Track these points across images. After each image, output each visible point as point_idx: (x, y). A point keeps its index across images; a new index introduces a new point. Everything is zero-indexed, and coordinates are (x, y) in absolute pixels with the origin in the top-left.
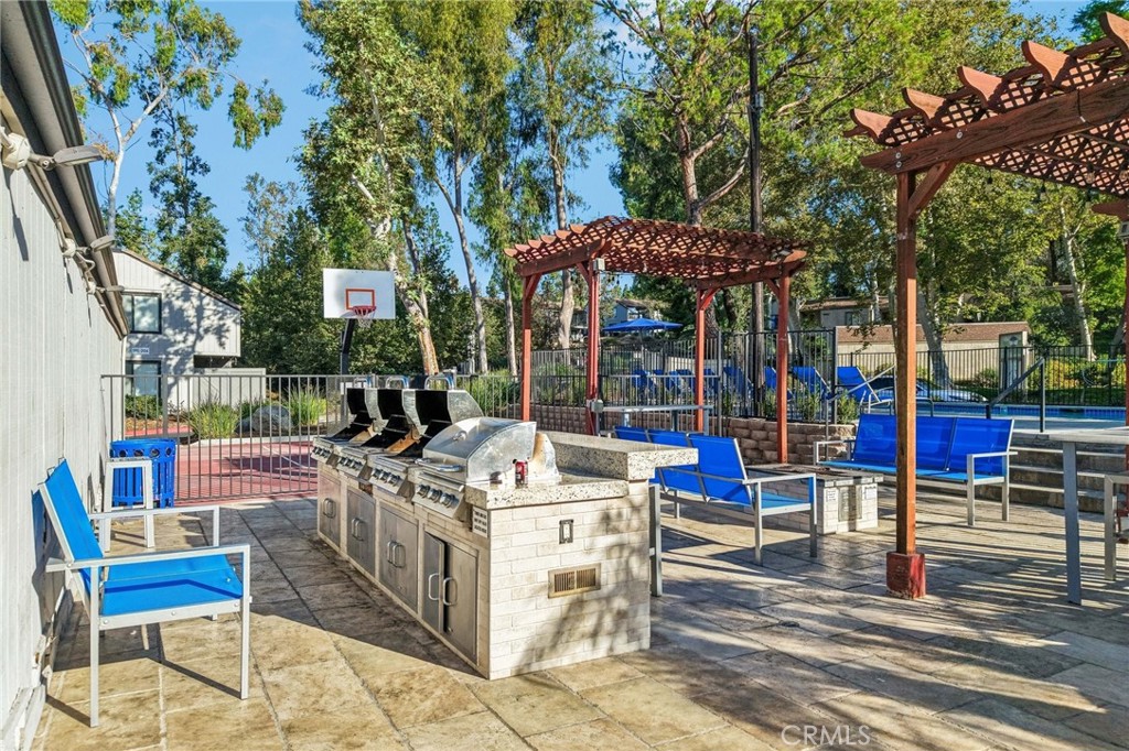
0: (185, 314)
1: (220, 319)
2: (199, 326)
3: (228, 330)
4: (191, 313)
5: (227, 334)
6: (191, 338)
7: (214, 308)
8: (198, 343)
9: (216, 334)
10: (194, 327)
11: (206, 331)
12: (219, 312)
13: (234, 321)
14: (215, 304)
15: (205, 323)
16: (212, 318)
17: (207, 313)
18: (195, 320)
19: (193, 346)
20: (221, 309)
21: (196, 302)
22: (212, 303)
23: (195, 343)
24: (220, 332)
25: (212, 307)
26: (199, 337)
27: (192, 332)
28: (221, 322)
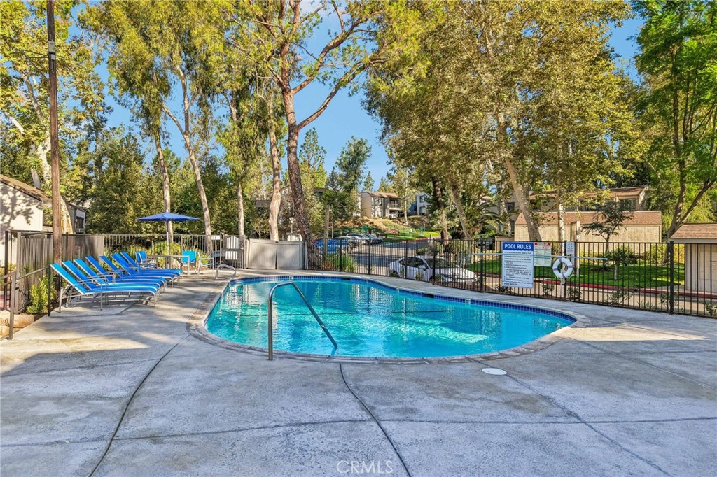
0: (4, 202)
1: (27, 205)
2: (13, 210)
3: (32, 213)
4: (8, 202)
5: (32, 215)
6: (8, 218)
7: (24, 198)
8: (12, 220)
9: (24, 215)
10: (10, 210)
11: (18, 213)
12: (27, 201)
13: (37, 207)
14: (24, 196)
15: (17, 208)
16: (22, 205)
17: (18, 202)
18: (10, 206)
19: (9, 223)
20: (28, 199)
21: (11, 194)
22: (22, 196)
23: (10, 221)
24: (27, 214)
25: (22, 197)
26: (13, 217)
27: (8, 214)
28: (28, 208)
